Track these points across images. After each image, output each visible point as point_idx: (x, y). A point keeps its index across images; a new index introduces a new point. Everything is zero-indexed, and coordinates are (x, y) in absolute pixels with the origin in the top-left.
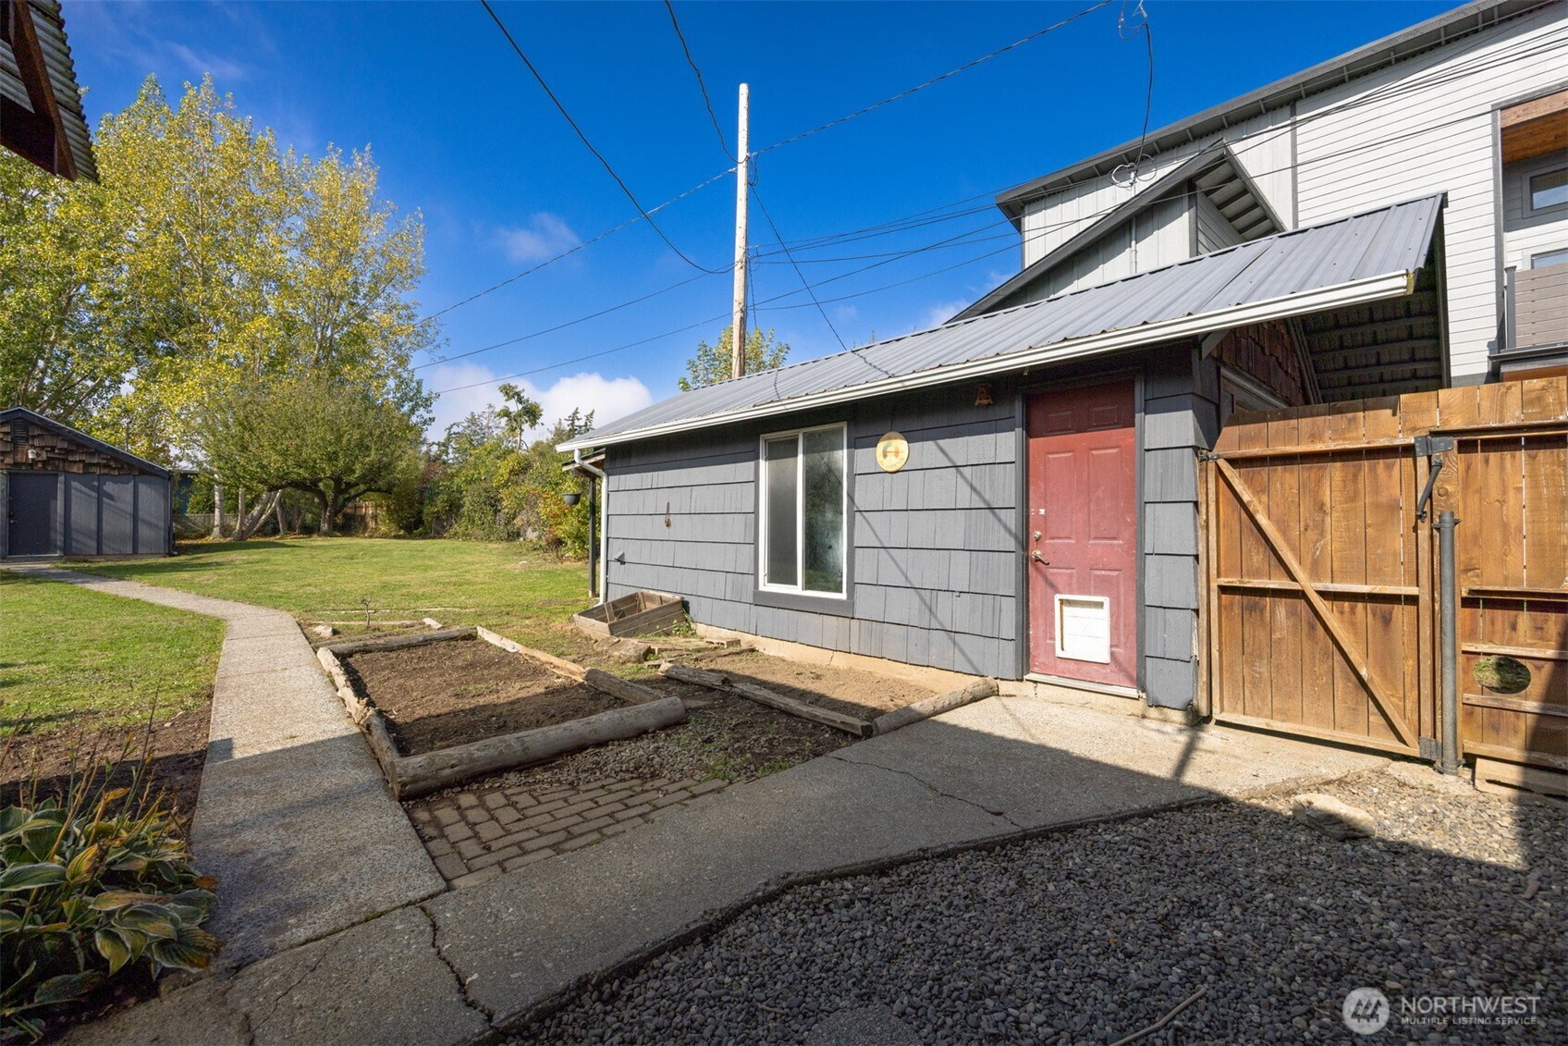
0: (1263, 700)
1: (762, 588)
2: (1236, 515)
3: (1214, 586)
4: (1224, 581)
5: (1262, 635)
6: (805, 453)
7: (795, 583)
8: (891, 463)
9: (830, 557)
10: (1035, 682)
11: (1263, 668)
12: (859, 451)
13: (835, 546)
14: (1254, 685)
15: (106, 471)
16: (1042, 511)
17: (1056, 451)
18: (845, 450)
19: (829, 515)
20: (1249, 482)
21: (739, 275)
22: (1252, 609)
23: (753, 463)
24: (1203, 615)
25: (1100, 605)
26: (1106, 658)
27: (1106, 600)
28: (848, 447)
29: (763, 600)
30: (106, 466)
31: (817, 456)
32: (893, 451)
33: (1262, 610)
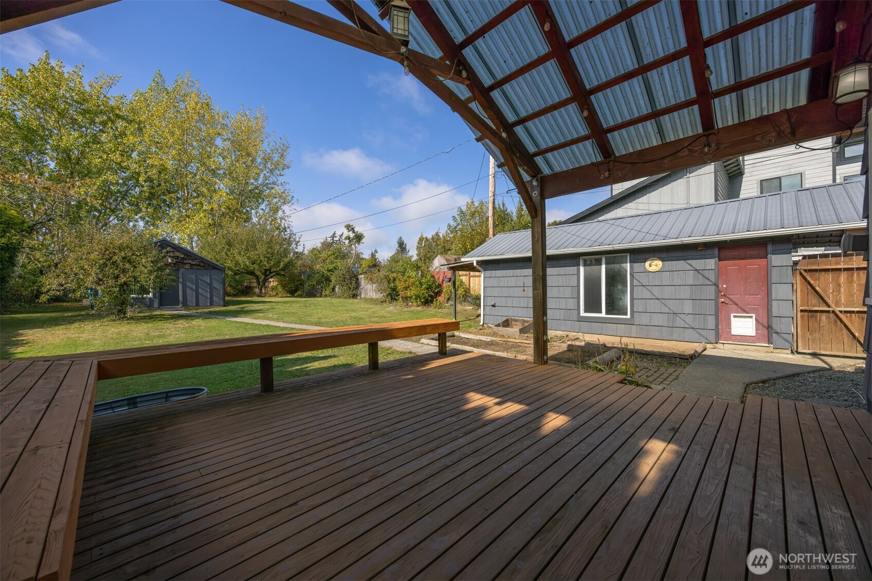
0: (816, 345)
1: (581, 315)
2: (806, 288)
3: (799, 310)
4: (801, 308)
5: (816, 325)
6: (606, 264)
7: (601, 312)
8: (653, 268)
9: (621, 303)
10: (723, 343)
11: (817, 335)
12: (636, 264)
13: (623, 298)
14: (813, 340)
15: (199, 267)
16: (725, 286)
17: (732, 266)
18: (628, 264)
19: (620, 287)
20: (812, 277)
21: (491, 180)
22: (812, 317)
23: (576, 268)
24: (795, 319)
25: (751, 317)
26: (754, 334)
27: (754, 316)
28: (630, 263)
29: (582, 320)
30: (199, 265)
31: (612, 266)
32: (655, 265)
33: (816, 317)
